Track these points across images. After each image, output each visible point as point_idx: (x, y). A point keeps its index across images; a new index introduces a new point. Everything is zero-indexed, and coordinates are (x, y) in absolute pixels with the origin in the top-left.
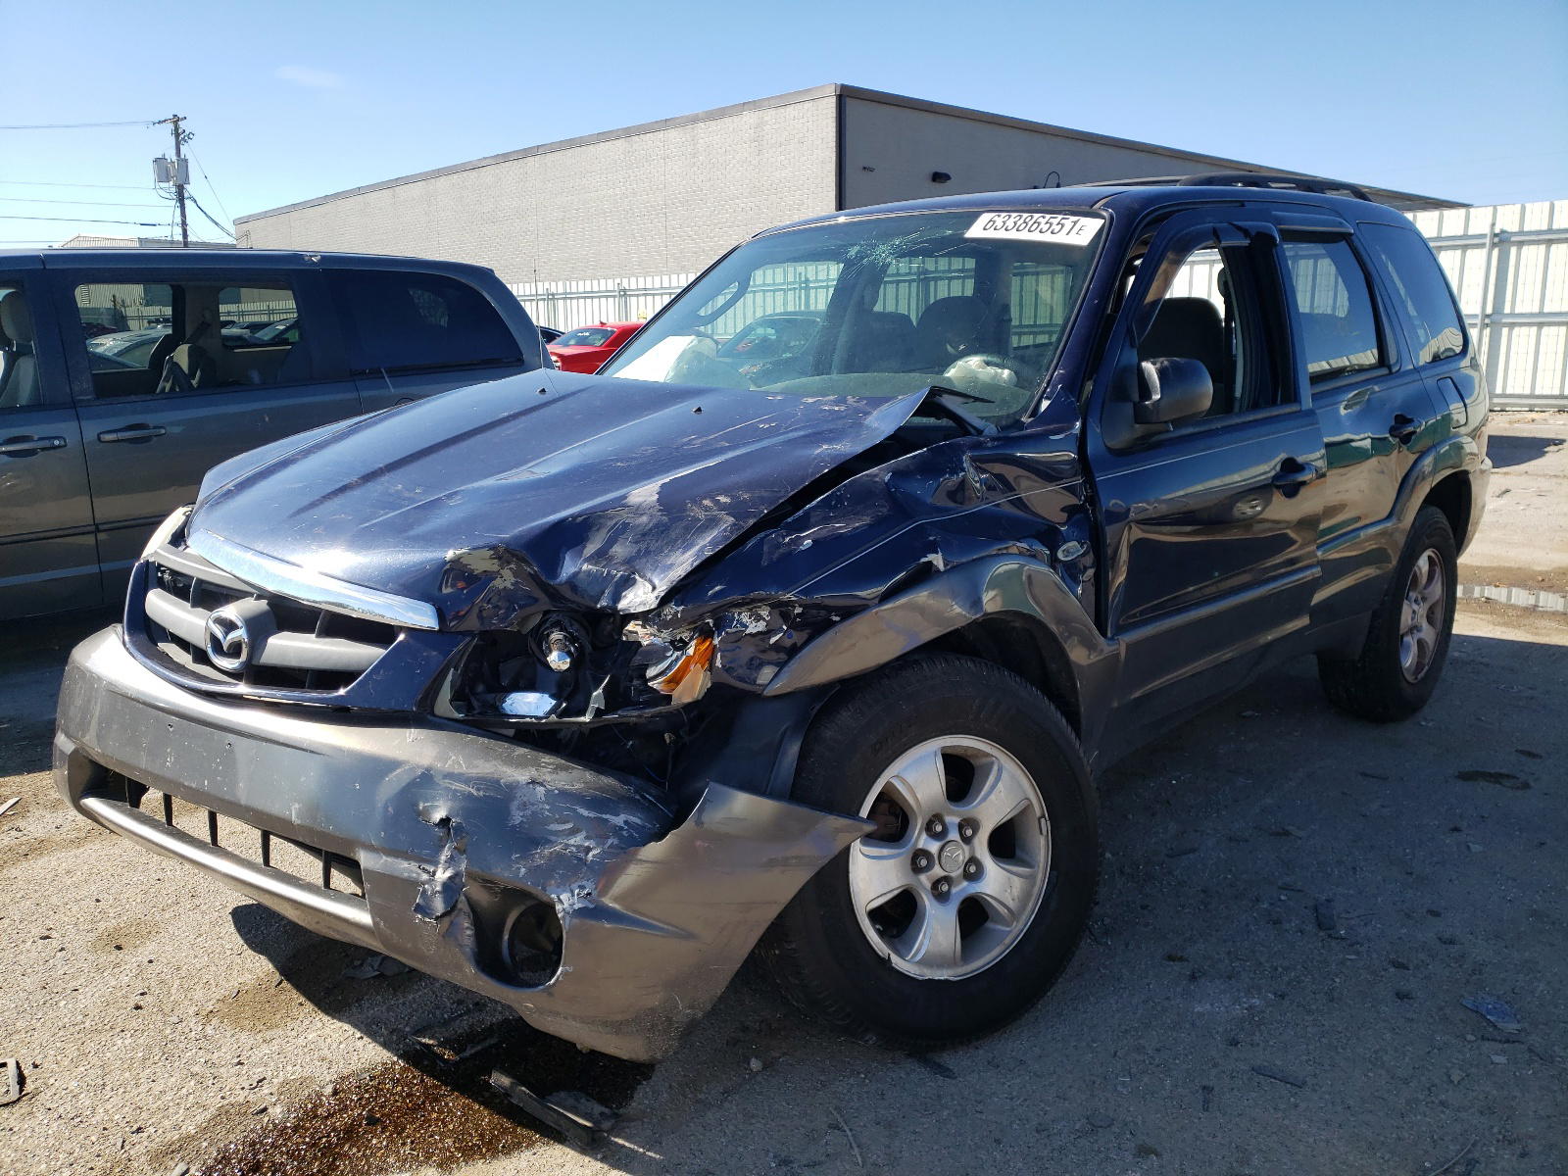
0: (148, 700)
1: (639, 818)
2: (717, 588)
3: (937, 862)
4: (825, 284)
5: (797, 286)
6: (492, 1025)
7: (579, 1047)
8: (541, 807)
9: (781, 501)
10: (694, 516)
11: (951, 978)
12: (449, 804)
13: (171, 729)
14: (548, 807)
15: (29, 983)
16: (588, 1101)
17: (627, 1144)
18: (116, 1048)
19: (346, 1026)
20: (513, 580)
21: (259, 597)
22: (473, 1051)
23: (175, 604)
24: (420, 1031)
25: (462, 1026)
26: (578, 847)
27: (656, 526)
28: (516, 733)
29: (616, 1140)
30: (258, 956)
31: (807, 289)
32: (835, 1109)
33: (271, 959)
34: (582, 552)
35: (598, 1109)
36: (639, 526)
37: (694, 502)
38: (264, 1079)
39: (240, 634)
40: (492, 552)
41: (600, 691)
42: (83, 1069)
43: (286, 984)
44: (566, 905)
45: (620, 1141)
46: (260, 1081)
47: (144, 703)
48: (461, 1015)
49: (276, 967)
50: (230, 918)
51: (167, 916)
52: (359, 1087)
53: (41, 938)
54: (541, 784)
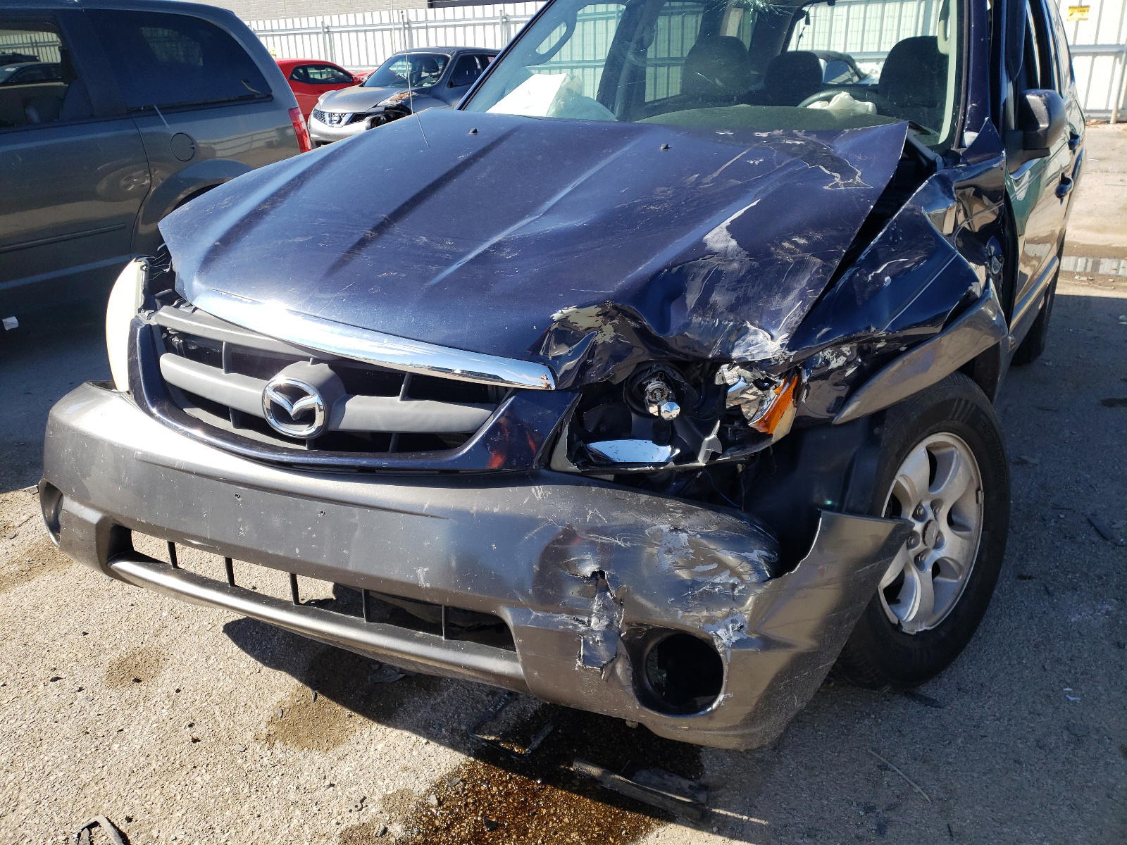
0: (200, 471)
1: (765, 550)
2: (824, 330)
3: (921, 539)
4: (424, 25)
5: (401, 26)
6: (536, 712)
7: (629, 724)
8: (685, 552)
9: (852, 239)
10: (782, 260)
11: (929, 628)
12: (599, 558)
13: (240, 499)
14: (692, 551)
15: (67, 728)
16: (672, 776)
17: (729, 814)
18: (198, 786)
19: (407, 733)
20: (613, 334)
21: (316, 361)
22: (539, 742)
23: (208, 372)
24: (477, 728)
25: (510, 715)
26: (723, 585)
27: (748, 272)
28: (614, 477)
29: (717, 811)
30: (278, 673)
31: (410, 28)
32: (873, 751)
33: (293, 673)
34: (686, 304)
35: (685, 783)
36: (732, 272)
37: (775, 246)
38: (365, 798)
39: (312, 400)
40: (600, 309)
41: (713, 436)
42: (179, 814)
43: (320, 697)
44: (725, 640)
45: (722, 812)
46: (362, 801)
47: (198, 474)
48: (503, 707)
49: (301, 680)
50: (225, 636)
51: (164, 641)
52: (458, 793)
53: (52, 680)
54: (683, 531)
